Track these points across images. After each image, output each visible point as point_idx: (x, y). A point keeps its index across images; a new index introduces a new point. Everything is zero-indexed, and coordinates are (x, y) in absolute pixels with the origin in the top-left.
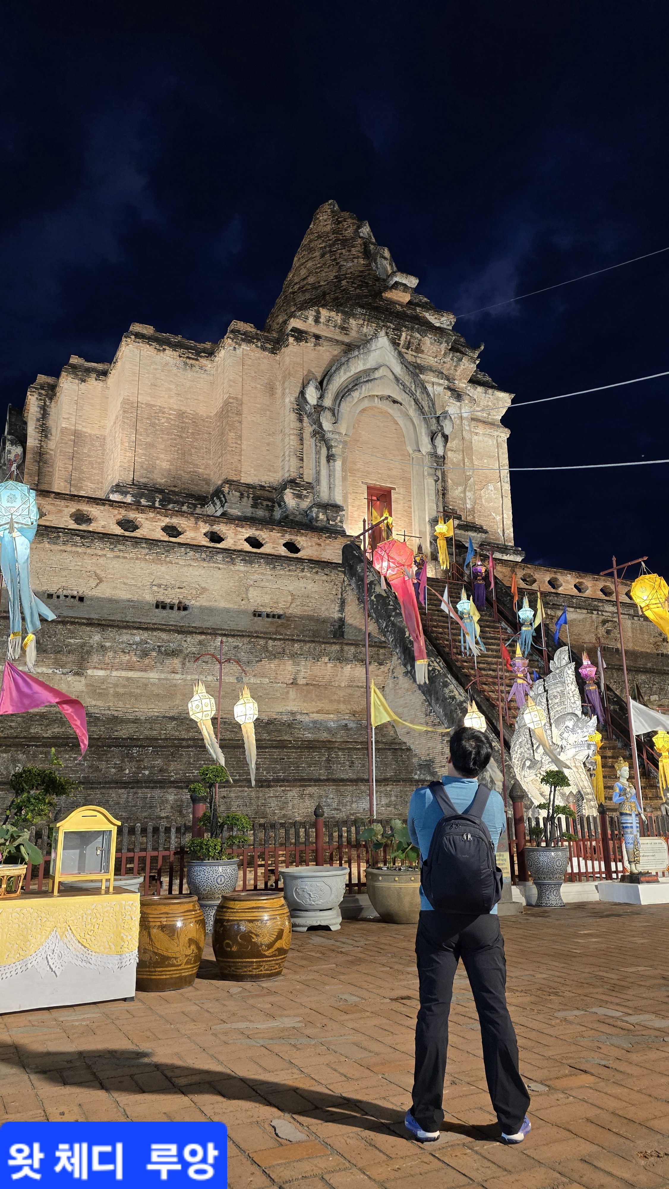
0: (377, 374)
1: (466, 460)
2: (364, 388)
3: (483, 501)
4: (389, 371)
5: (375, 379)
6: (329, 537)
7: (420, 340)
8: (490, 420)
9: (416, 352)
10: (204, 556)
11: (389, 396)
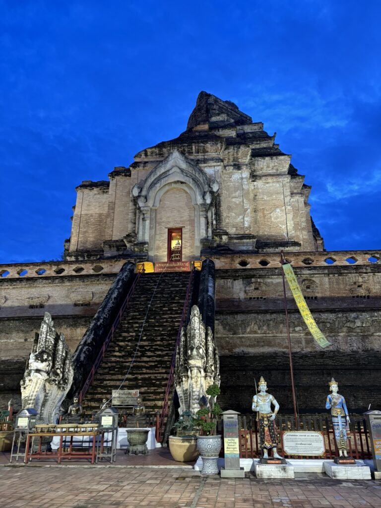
0: (171, 172)
1: (245, 201)
2: (162, 181)
3: (273, 219)
4: (177, 168)
5: (169, 175)
6: (116, 261)
7: (204, 146)
8: (278, 173)
9: (203, 153)
10: (50, 281)
11: (178, 181)
